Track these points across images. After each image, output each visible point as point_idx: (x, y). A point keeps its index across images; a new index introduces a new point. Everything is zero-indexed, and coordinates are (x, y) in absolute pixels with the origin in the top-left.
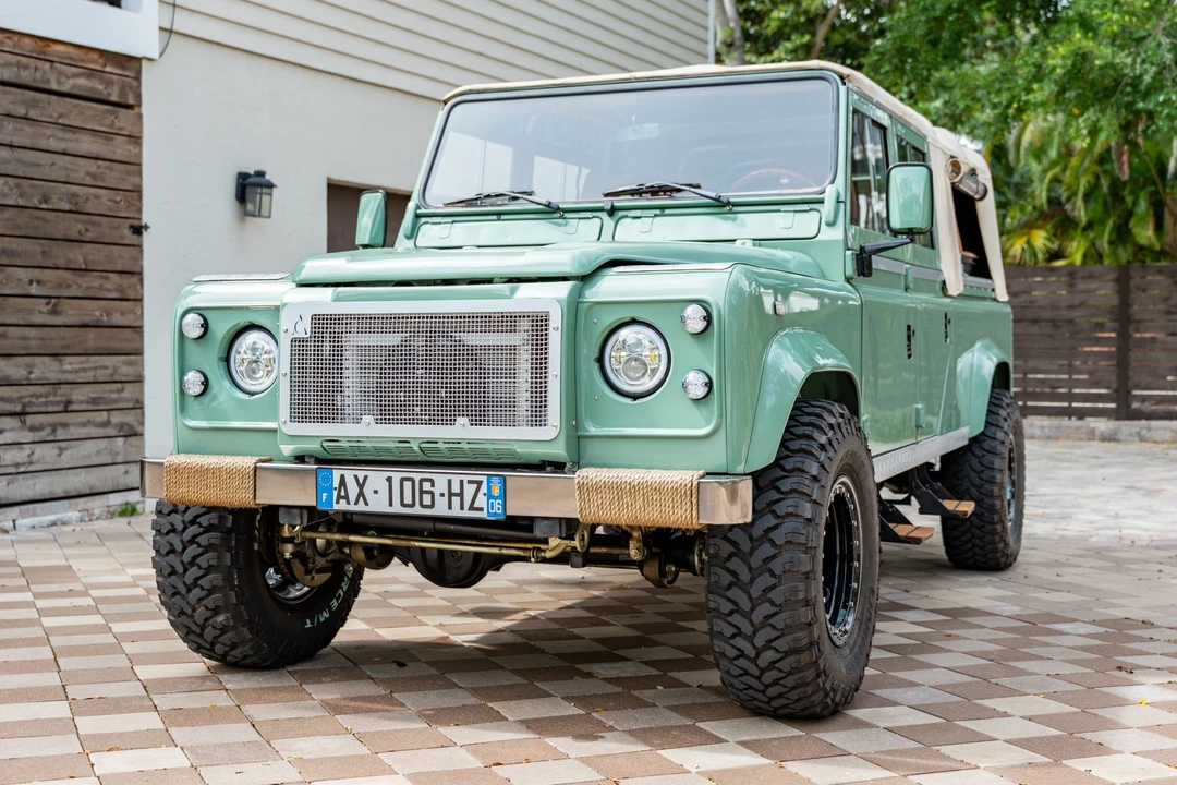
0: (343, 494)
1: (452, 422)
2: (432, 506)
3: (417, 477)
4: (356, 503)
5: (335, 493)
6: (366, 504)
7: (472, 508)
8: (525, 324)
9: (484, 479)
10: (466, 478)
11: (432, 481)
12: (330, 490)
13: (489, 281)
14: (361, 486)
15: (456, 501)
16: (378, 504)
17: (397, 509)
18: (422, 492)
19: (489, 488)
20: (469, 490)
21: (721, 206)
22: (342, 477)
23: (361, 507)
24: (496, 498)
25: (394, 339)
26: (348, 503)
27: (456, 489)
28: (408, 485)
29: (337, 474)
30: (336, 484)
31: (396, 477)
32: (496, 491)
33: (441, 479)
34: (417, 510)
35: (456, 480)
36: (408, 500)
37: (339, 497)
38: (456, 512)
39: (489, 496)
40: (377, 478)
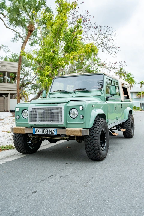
1: (50, 122)
2: (48, 133)
3: (46, 129)
7: (53, 133)
8: (60, 109)
9: (54, 129)
12: (35, 131)
13: (55, 103)
14: (39, 131)
15: (51, 132)
16: (41, 133)
17: (43, 134)
18: (46, 131)
20: (52, 131)
21: (89, 91)
23: (39, 133)
25: (43, 111)
26: (37, 133)
27: (51, 131)
29: (35, 129)
31: (43, 129)
32: (56, 131)
33: (49, 130)
34: (46, 134)
35: (51, 130)
36: (44, 132)
38: (51, 134)
39: (55, 132)
40: (40, 129)
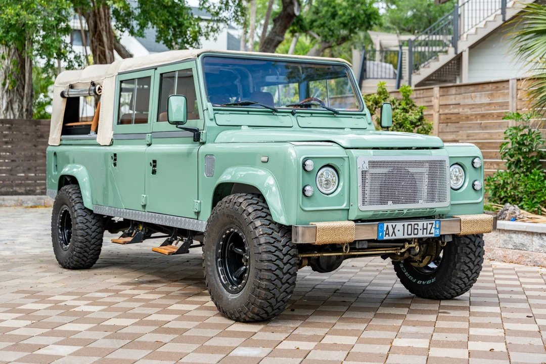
0: (387, 233)
1: (418, 202)
2: (417, 234)
3: (413, 223)
4: (392, 236)
5: (385, 233)
6: (395, 236)
7: (430, 233)
9: (434, 222)
10: (428, 222)
11: (417, 224)
12: (382, 232)
14: (394, 229)
15: (425, 231)
16: (399, 235)
17: (406, 236)
18: (414, 229)
19: (435, 225)
20: (429, 226)
22: (387, 226)
24: (437, 229)
26: (389, 236)
27: (425, 227)
28: (410, 227)
29: (385, 225)
30: (385, 229)
31: (406, 224)
32: (437, 227)
33: (421, 224)
34: (412, 237)
35: (425, 223)
36: (409, 233)
37: (386, 234)
38: (425, 235)
39: (435, 228)
40: (399, 225)
